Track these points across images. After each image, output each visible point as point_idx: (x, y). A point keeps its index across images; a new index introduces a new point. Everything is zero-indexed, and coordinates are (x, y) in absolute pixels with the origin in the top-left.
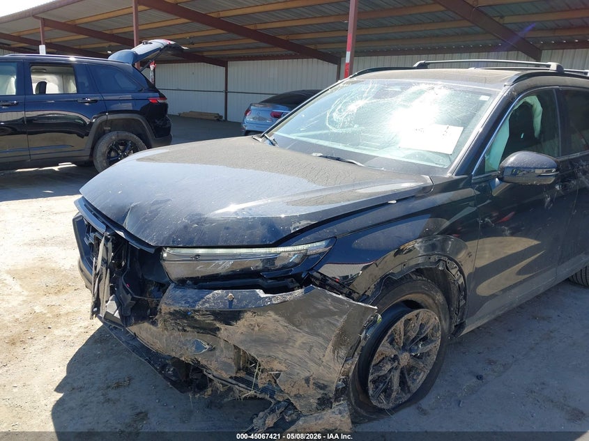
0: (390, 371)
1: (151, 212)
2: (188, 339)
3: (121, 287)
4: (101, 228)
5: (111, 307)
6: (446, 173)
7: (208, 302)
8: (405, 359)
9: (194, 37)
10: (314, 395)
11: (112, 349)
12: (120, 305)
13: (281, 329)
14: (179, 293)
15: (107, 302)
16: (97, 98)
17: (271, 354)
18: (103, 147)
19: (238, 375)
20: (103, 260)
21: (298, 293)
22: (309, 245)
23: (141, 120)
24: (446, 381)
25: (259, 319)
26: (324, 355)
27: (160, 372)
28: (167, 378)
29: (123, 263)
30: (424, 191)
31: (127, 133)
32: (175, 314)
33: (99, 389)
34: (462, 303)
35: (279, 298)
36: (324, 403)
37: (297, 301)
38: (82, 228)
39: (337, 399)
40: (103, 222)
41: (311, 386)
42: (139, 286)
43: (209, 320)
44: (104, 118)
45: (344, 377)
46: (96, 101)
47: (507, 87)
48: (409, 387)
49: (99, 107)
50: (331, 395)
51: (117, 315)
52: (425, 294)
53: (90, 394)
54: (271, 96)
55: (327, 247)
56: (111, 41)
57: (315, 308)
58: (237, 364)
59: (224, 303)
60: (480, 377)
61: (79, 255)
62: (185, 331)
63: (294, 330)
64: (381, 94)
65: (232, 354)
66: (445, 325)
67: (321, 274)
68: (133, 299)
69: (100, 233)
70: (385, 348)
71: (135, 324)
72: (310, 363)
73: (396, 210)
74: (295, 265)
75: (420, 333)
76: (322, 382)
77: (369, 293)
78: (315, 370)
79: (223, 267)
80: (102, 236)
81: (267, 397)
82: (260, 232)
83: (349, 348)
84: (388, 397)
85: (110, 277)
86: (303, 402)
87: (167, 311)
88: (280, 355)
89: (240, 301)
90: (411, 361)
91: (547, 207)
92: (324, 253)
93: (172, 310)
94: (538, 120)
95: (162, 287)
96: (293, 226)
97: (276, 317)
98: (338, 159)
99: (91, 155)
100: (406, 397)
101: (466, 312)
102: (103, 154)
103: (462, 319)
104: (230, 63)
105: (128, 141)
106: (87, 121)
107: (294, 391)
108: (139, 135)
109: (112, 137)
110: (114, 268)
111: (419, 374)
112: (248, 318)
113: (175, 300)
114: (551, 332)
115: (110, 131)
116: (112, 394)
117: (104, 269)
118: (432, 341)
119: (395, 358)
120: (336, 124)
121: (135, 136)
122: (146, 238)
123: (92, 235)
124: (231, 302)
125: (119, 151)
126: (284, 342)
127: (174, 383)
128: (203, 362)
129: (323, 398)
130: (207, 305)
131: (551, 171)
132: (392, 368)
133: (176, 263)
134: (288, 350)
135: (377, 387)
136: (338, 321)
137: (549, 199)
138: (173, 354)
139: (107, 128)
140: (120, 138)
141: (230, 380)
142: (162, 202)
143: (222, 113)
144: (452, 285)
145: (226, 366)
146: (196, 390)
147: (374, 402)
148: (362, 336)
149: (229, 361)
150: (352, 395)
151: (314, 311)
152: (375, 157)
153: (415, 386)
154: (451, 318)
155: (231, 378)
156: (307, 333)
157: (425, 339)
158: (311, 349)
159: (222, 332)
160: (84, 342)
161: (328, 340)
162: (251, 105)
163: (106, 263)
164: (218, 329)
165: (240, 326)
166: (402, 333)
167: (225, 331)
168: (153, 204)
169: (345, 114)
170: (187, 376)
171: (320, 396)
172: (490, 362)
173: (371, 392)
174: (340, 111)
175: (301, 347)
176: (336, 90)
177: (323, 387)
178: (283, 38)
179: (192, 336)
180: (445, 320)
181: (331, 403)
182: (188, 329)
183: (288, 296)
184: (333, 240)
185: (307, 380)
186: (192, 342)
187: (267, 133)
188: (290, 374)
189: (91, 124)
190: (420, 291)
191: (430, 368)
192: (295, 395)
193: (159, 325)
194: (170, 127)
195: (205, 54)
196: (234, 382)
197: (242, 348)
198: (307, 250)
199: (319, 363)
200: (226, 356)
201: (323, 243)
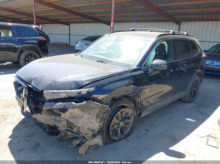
0: (117, 128)
1: (40, 80)
2: (52, 118)
3: (31, 103)
4: (24, 85)
5: (27, 109)
6: (134, 66)
7: (58, 106)
8: (122, 124)
9: (57, 15)
10: (91, 134)
11: (28, 125)
12: (30, 108)
13: (80, 113)
14: (49, 104)
15: (26, 107)
16: (20, 38)
17: (77, 121)
18: (23, 56)
19: (68, 129)
20: (24, 95)
21: (85, 102)
22: (89, 89)
23: (37, 46)
24: (137, 132)
25: (73, 111)
26: (93, 121)
27: (44, 130)
28: (46, 132)
29: (31, 96)
30: (126, 72)
31: (32, 51)
32: (48, 110)
33: (23, 137)
34: (140, 106)
35: (79, 104)
36: (94, 136)
37: (84, 105)
38: (17, 85)
39: (98, 135)
40: (24, 83)
41: (90, 131)
42: (37, 103)
43: (58, 112)
44: (23, 46)
45: (99, 128)
46: (20, 40)
47: (155, 39)
48: (124, 133)
49: (21, 42)
50: (96, 133)
51: (29, 111)
52: (128, 103)
53: (21, 139)
54: (87, 37)
55: (95, 89)
56: (25, 15)
57: (90, 107)
58: (68, 125)
59: (62, 106)
60: (147, 130)
61: (16, 94)
62: (51, 116)
63: (84, 114)
64: (117, 40)
65: (66, 122)
66: (135, 114)
67: (93, 97)
68: (34, 106)
69: (23, 86)
70: (115, 120)
71: (35, 114)
72: (89, 123)
73: (117, 78)
74: (85, 95)
75: (126, 116)
76: (93, 129)
77: (108, 103)
78: (90, 126)
79: (63, 96)
80: (24, 87)
81: (77, 135)
82: (74, 85)
83: (101, 119)
84: (117, 136)
85: (27, 100)
86: (87, 136)
87: (45, 109)
88: (80, 121)
89: (67, 105)
90: (124, 125)
91: (168, 77)
92: (94, 91)
93: (47, 109)
94: (166, 49)
95: (44, 103)
96: (84, 83)
97: (78, 110)
98: (102, 62)
99: (18, 59)
100: (123, 136)
101: (142, 109)
102: (23, 59)
103: (140, 112)
104: (71, 24)
105: (32, 54)
106: (17, 47)
107: (84, 132)
108: (36, 52)
109: (26, 53)
110: (28, 97)
111: (127, 129)
112: (70, 111)
113: (48, 106)
114: (172, 116)
115: (25, 50)
116: (28, 139)
117: (25, 97)
118: (131, 119)
119: (119, 124)
120: (102, 50)
121: (35, 52)
122: (38, 88)
123: (20, 87)
124: (64, 106)
125: (29, 58)
126: (81, 117)
127: (48, 133)
128: (57, 125)
129: (93, 134)
130: (57, 107)
131: (165, 66)
132: (118, 127)
133: (48, 95)
134: (82, 120)
135: (113, 133)
136: (97, 110)
137: (168, 74)
138: (48, 123)
139: (24, 49)
140: (29, 53)
141: (66, 131)
142: (43, 76)
143: (68, 43)
144: (136, 101)
145: (64, 126)
146: (55, 135)
147: (112, 138)
148: (104, 115)
149: (65, 124)
150: (105, 135)
151: (89, 108)
152: (113, 61)
153: (126, 133)
154: (137, 111)
155: (65, 130)
156: (88, 114)
157: (128, 118)
158: (89, 119)
159: (62, 115)
160: (18, 123)
161: (94, 116)
162: (78, 41)
163: (26, 96)
164: (61, 114)
165: (68, 113)
166: (120, 116)
167: (63, 115)
168: (40, 77)
169: (105, 47)
170: (53, 131)
171: (92, 134)
172: (151, 126)
173: (111, 134)
174: (104, 46)
175: (86, 119)
176: (103, 38)
177: (93, 131)
178: (90, 15)
179: (53, 117)
180: (135, 112)
181: (96, 136)
182: (52, 115)
183: (82, 104)
184: (97, 87)
185: (88, 129)
186: (53, 119)
187: (80, 52)
188: (83, 127)
189: (18, 48)
190: (126, 102)
191: (131, 127)
192: (85, 134)
193: (43, 114)
194: (48, 49)
195: (61, 21)
196: (67, 131)
197: (68, 120)
198: (88, 90)
199: (92, 123)
200: (64, 123)
201: (94, 88)
